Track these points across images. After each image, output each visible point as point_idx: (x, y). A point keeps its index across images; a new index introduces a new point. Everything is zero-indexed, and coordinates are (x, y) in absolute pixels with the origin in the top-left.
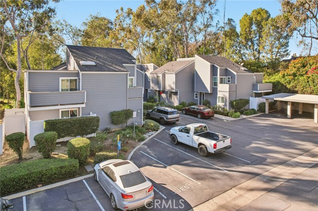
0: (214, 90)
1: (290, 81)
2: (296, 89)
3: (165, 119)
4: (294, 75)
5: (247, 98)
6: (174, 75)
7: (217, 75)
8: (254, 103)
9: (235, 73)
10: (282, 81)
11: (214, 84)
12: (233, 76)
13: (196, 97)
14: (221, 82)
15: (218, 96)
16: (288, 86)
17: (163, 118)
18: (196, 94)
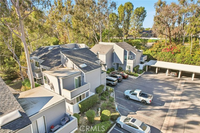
0: (125, 62)
1: (154, 54)
2: (157, 58)
3: (112, 84)
4: (156, 52)
5: (138, 65)
6: (105, 55)
7: (127, 55)
8: (141, 67)
9: (135, 54)
10: (151, 54)
11: (125, 59)
12: (134, 56)
13: (114, 65)
14: (128, 59)
15: (127, 65)
16: (154, 57)
17: (111, 84)
18: (114, 64)
